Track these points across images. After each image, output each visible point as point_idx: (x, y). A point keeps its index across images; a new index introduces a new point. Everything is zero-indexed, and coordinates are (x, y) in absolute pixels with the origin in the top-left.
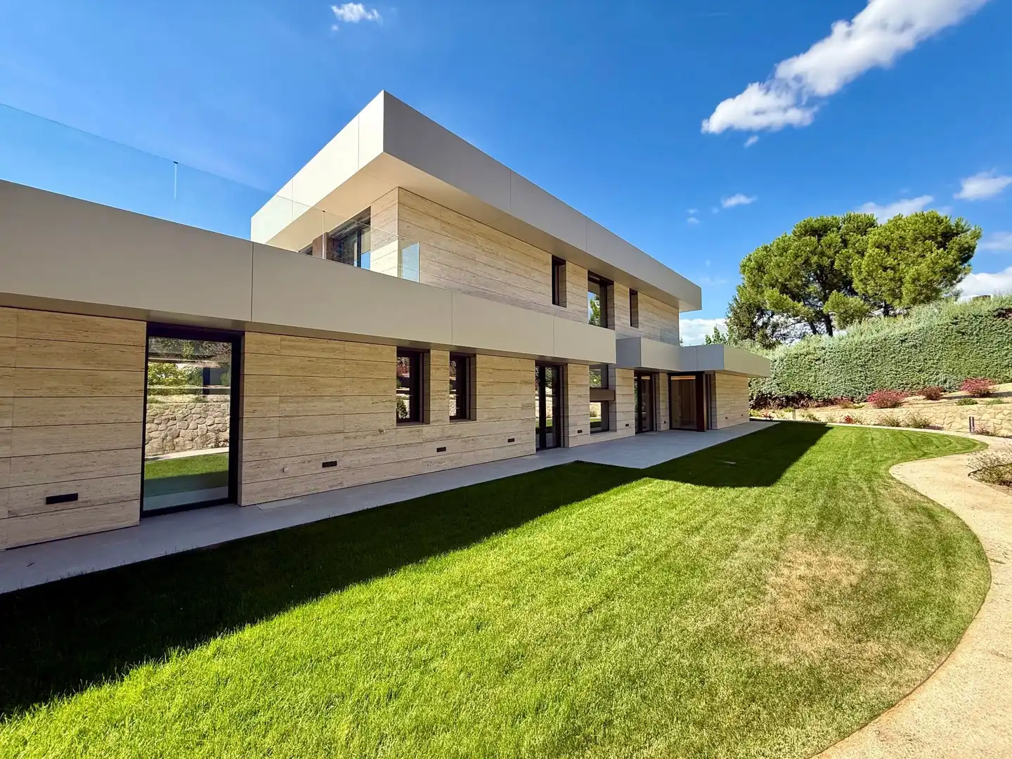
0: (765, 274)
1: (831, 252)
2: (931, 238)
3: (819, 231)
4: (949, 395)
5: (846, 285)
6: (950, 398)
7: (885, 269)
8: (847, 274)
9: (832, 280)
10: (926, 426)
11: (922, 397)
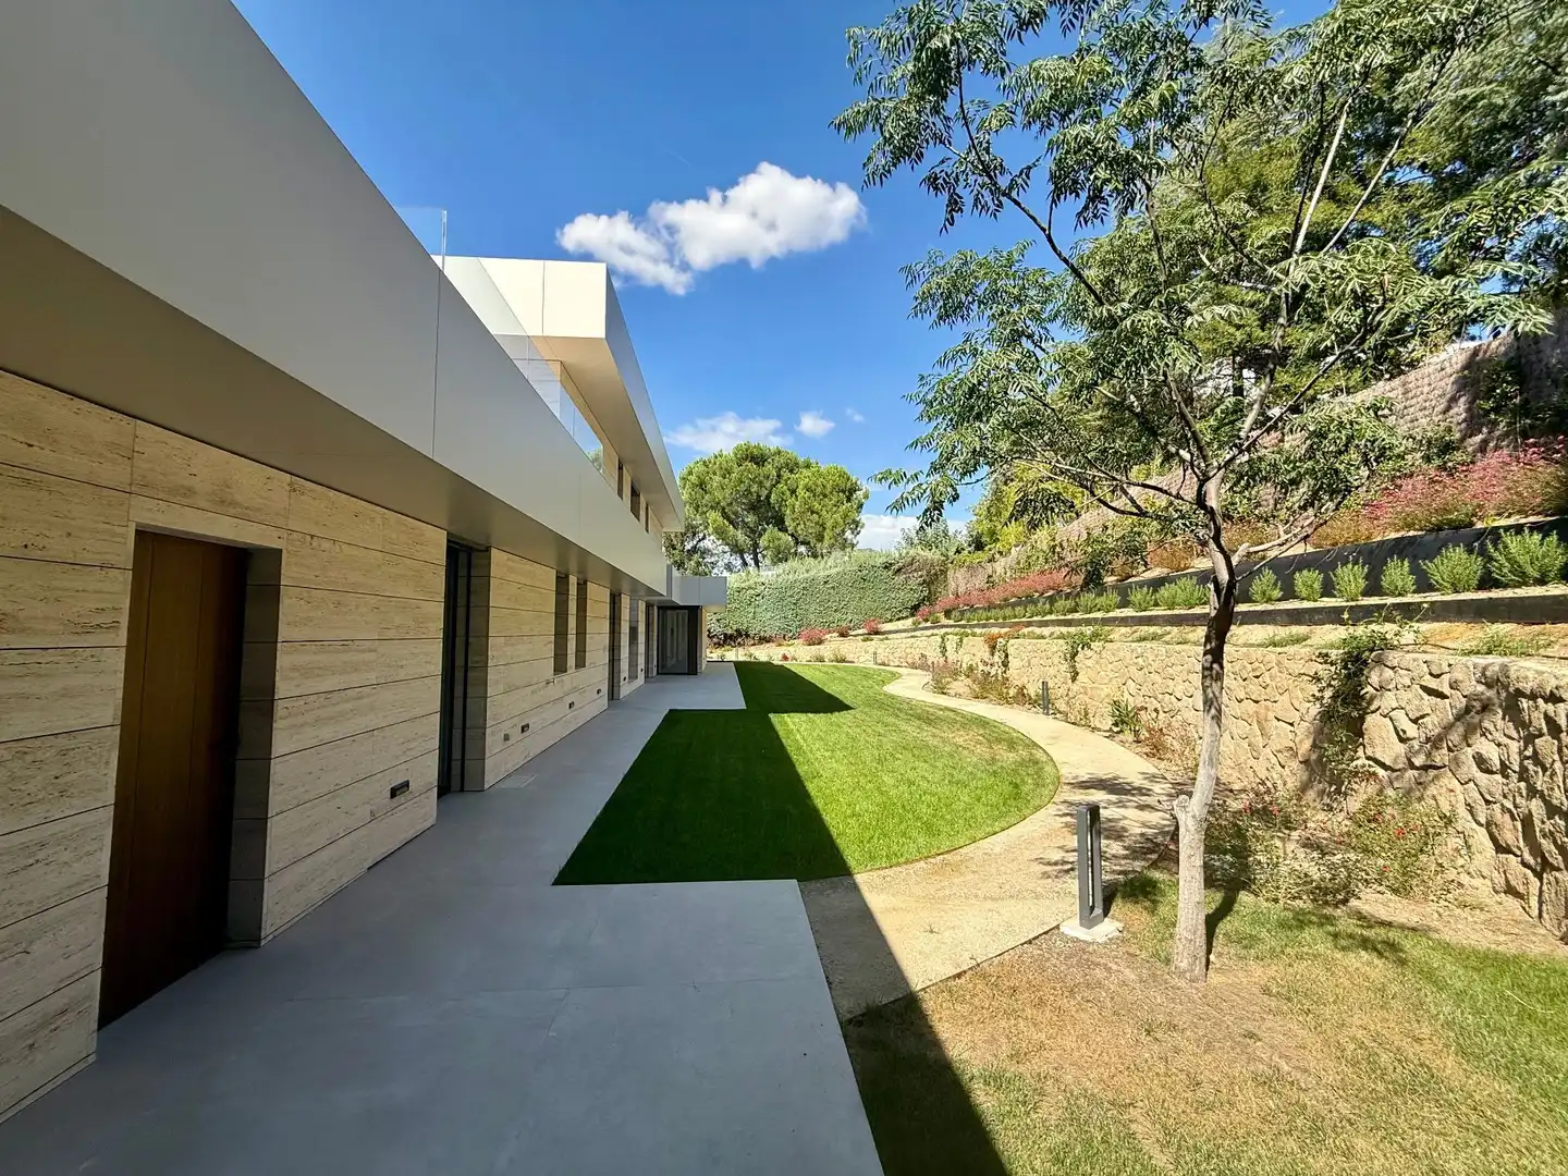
0: (706, 493)
1: (768, 484)
2: (844, 492)
3: (758, 458)
4: (853, 633)
5: (780, 523)
6: (855, 636)
7: (813, 512)
8: (780, 510)
9: (766, 512)
10: (844, 661)
11: (836, 634)
